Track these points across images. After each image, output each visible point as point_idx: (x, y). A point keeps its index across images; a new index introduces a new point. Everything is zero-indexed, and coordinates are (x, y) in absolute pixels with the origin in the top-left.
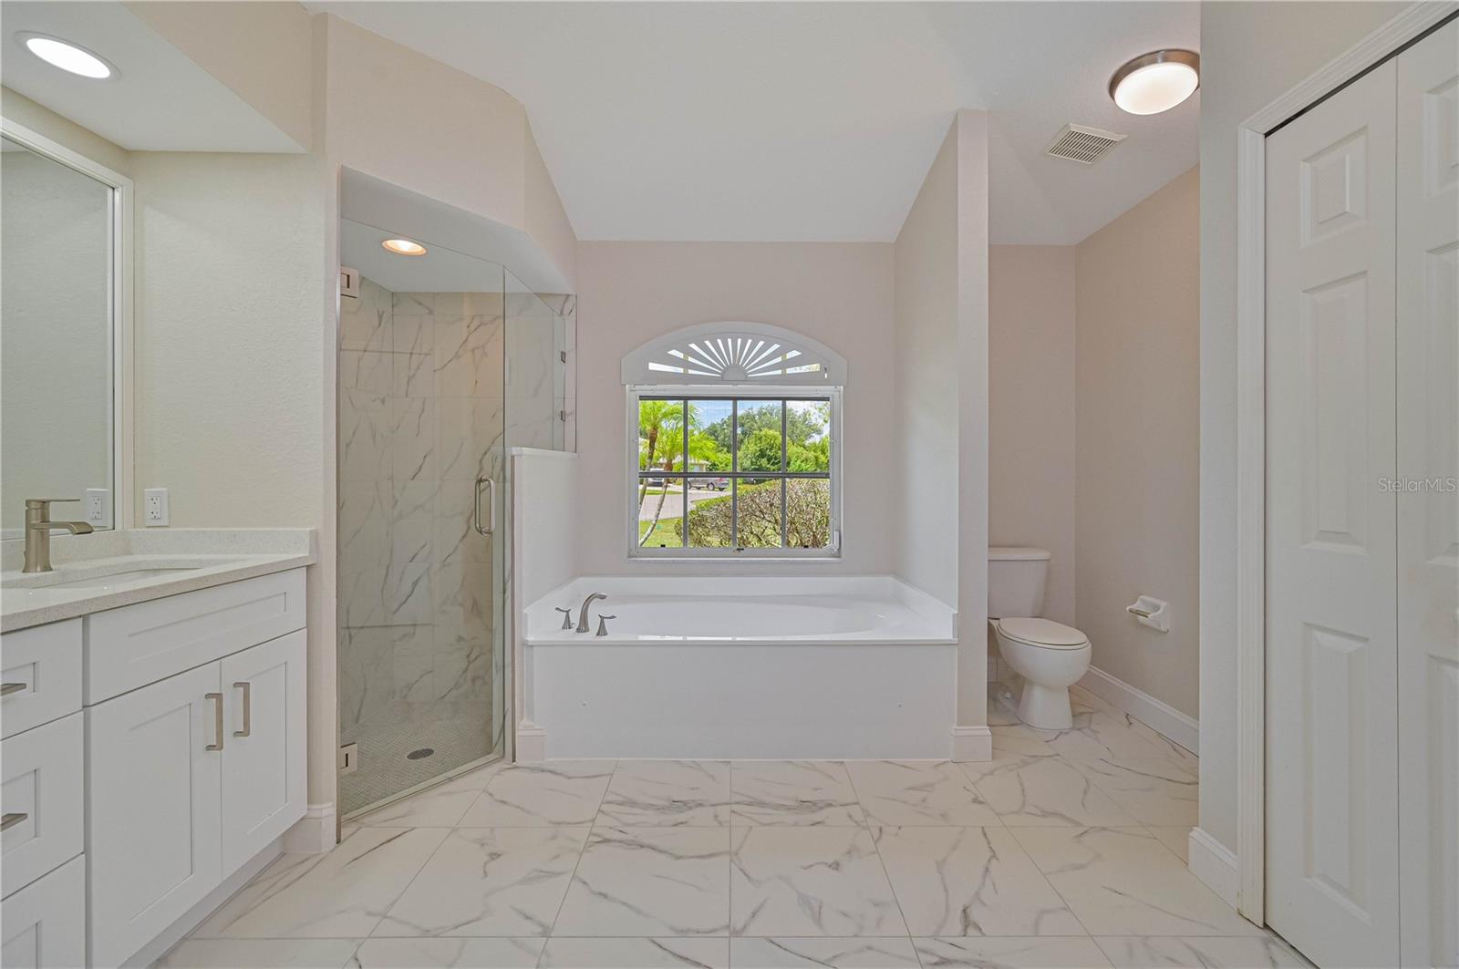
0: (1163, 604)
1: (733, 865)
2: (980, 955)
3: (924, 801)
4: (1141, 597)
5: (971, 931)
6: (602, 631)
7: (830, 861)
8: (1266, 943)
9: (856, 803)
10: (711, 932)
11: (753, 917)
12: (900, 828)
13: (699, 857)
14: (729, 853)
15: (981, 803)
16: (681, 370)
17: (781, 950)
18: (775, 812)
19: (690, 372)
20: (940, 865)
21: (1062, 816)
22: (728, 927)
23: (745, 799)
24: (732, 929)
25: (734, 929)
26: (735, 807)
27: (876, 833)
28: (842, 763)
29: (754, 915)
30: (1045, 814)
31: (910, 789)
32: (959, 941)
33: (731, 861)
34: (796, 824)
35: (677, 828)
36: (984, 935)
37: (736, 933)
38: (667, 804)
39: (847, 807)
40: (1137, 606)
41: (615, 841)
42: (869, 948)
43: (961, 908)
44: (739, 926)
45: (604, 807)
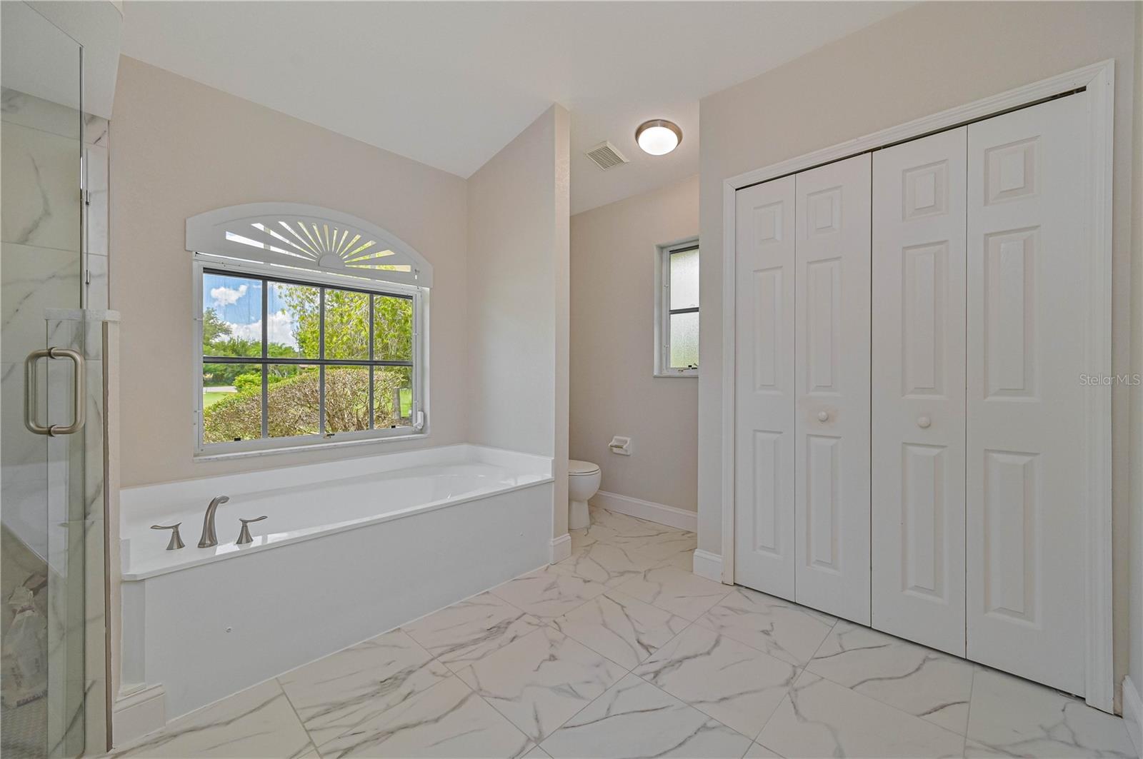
0: (629, 439)
1: (487, 699)
2: (666, 659)
3: (560, 593)
4: (615, 437)
5: (652, 650)
6: (244, 537)
7: (547, 657)
8: (739, 591)
9: (525, 614)
10: (522, 751)
11: (538, 722)
12: (564, 615)
13: (454, 709)
14: (474, 692)
15: (589, 581)
16: (261, 245)
17: (577, 728)
18: (476, 646)
19: (273, 249)
20: (605, 625)
21: (629, 572)
22: (529, 739)
23: (445, 648)
24: (533, 739)
25: (535, 738)
26: (443, 659)
27: (555, 626)
28: (488, 592)
29: (537, 719)
30: (622, 574)
31: (545, 590)
32: (651, 659)
33: (482, 696)
34: (500, 646)
35: (408, 701)
36: (658, 649)
37: (539, 739)
38: (377, 687)
39: (522, 618)
40: (613, 443)
41: (358, 745)
42: (619, 692)
43: (636, 642)
44: (536, 734)
45: (309, 725)
